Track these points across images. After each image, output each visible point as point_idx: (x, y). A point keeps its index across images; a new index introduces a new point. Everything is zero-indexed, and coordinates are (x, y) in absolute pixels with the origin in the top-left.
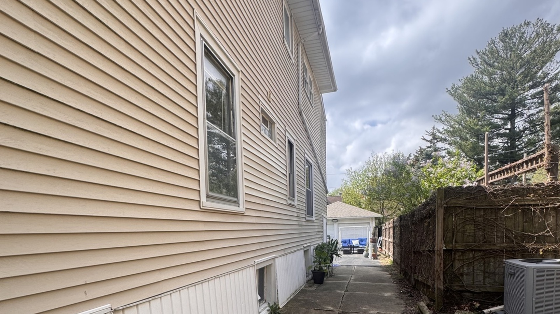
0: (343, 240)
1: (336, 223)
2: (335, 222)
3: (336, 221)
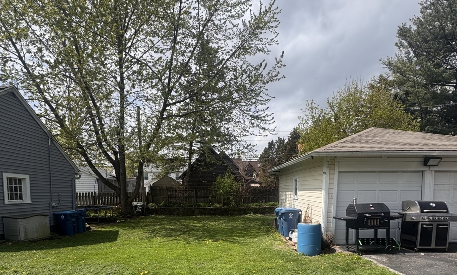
1: (432, 168)
2: (431, 166)
3: (436, 162)
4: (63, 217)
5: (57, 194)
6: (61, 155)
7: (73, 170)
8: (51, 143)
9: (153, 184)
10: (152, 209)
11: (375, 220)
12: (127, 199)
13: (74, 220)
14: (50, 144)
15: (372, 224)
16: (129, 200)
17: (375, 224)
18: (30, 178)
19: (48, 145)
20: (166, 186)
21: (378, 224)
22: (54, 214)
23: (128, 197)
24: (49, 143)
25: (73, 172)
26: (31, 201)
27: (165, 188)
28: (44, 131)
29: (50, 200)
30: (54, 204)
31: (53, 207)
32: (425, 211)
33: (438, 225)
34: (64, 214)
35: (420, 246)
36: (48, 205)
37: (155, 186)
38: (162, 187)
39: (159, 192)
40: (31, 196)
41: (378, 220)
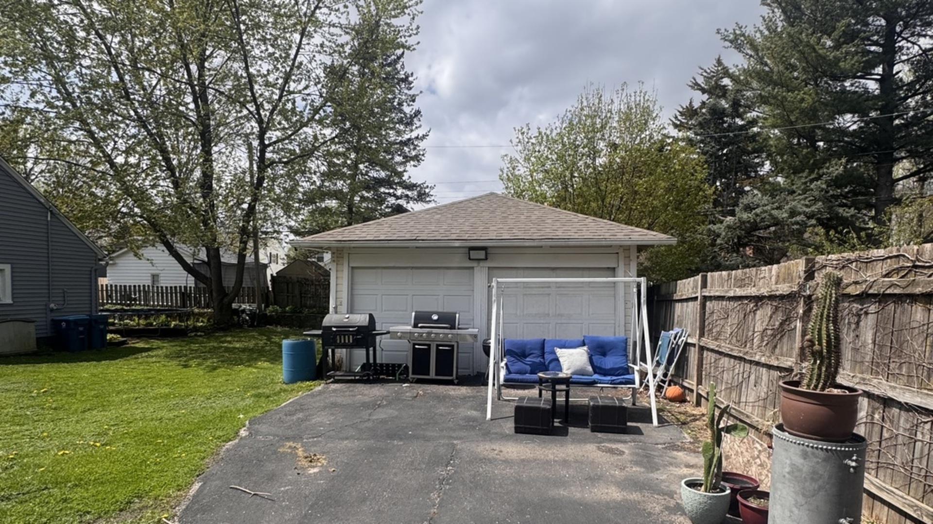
0: (513, 343)
1: (482, 264)
2: (479, 260)
3: (481, 254)
4: (64, 324)
5: (61, 291)
6: (71, 234)
7: (94, 255)
8: (51, 217)
9: (277, 273)
10: (271, 316)
11: (347, 337)
12: (222, 299)
13: (81, 329)
14: (49, 219)
15: (343, 341)
16: (226, 300)
17: (347, 341)
18: (12, 268)
19: (48, 221)
20: (298, 278)
21: (351, 341)
22: (53, 320)
23: (227, 295)
24: (47, 217)
25: (94, 258)
26: (13, 300)
27: (296, 280)
28: (40, 202)
29: (46, 299)
30: (52, 305)
31: (52, 310)
32: (420, 325)
33: (438, 346)
34: (65, 321)
35: (413, 374)
36: (43, 307)
37: (280, 277)
38: (291, 278)
39: (286, 287)
40: (13, 294)
41: (351, 337)
